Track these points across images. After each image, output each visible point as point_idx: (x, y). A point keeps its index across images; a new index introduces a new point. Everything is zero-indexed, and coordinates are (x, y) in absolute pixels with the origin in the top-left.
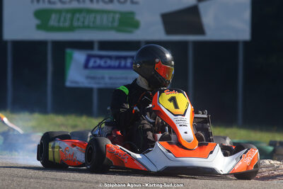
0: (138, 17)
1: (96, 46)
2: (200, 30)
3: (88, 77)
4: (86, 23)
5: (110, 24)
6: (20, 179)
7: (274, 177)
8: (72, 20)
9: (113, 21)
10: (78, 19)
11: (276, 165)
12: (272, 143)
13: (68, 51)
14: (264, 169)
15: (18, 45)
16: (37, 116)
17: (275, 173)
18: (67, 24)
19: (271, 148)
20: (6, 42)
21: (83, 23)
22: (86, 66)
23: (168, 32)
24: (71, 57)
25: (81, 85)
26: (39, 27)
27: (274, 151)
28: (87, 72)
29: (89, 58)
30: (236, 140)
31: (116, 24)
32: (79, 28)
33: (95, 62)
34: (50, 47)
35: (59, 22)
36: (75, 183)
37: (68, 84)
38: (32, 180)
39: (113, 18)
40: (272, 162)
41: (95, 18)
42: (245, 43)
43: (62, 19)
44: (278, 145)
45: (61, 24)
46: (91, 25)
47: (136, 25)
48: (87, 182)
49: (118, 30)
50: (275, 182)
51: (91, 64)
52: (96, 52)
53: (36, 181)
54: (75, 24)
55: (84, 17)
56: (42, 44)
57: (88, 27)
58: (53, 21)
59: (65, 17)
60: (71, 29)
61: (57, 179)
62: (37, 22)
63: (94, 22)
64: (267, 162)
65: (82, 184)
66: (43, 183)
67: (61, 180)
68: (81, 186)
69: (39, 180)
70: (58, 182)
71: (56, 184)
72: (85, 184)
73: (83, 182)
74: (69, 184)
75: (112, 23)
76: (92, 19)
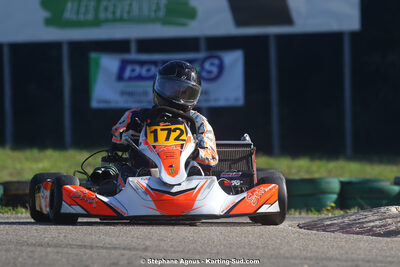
0: (193, 2)
1: (133, 47)
3: (123, 93)
4: (118, 14)
5: (153, 14)
6: (33, 248)
8: (97, 10)
9: (158, 9)
10: (106, 9)
12: (398, 181)
13: (93, 55)
14: (390, 221)
15: (18, 49)
16: (49, 152)
18: (90, 16)
19: (396, 189)
20: (2, 46)
21: (114, 13)
22: (120, 77)
23: (239, 22)
24: (98, 64)
25: (113, 105)
26: (49, 22)
28: (121, 86)
29: (124, 64)
30: (345, 179)
31: (162, 14)
32: (107, 21)
33: (133, 71)
34: (65, 51)
37: (94, 104)
38: (49, 249)
39: (158, 4)
41: (131, 5)
42: (353, 34)
43: (83, 9)
45: (81, 17)
46: (125, 16)
47: (192, 14)
48: (130, 249)
49: (165, 22)
51: (128, 73)
52: (133, 56)
53: (55, 250)
54: (102, 15)
55: (115, 6)
56: (56, 46)
57: (121, 20)
58: (69, 14)
59: (86, 6)
60: (96, 23)
61: (85, 247)
62: (45, 14)
63: (129, 12)
64: (393, 209)
65: (123, 252)
66: (67, 253)
67: (92, 247)
68: (123, 255)
69: (60, 249)
70: (87, 251)
71: (85, 254)
72: (126, 252)
73: (124, 249)
74: (104, 252)
75: (155, 11)
76: (127, 8)
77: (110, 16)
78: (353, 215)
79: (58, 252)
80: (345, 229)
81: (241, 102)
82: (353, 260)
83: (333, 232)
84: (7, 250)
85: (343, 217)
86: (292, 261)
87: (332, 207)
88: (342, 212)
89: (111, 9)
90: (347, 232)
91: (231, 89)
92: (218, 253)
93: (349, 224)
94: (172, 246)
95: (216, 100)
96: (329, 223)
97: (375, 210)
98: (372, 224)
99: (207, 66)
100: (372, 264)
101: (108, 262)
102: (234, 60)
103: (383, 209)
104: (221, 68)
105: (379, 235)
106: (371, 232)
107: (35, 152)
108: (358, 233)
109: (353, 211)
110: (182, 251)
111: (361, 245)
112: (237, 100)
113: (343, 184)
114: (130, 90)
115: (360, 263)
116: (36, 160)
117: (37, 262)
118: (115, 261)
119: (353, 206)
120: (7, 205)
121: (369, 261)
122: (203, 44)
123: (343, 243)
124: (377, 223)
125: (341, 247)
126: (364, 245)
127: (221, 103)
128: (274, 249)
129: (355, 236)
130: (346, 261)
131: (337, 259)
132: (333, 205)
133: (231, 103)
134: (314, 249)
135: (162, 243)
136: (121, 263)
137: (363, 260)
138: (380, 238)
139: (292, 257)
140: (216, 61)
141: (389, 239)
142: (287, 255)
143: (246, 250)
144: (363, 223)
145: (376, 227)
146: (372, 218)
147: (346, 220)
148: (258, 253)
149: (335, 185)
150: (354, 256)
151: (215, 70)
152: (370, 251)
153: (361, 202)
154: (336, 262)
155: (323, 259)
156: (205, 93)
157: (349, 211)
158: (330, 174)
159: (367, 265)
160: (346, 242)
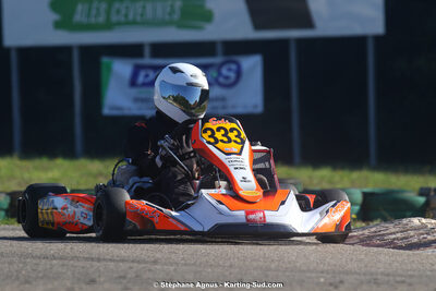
0: (210, 5)
1: (147, 51)
2: (306, 20)
3: (136, 100)
5: (167, 17)
6: (38, 261)
7: (427, 244)
8: (108, 13)
9: (172, 12)
10: (118, 12)
11: (429, 226)
12: (423, 192)
13: (105, 60)
14: (412, 233)
15: (27, 53)
16: (60, 161)
17: (429, 237)
18: (101, 19)
19: (422, 200)
20: (8, 50)
21: (126, 16)
22: (133, 83)
23: (258, 26)
24: (109, 69)
25: (126, 112)
26: (58, 25)
27: (427, 204)
28: (134, 92)
29: (137, 69)
30: (366, 190)
31: (176, 17)
32: (119, 24)
33: (147, 76)
34: (76, 56)
35: (89, 15)
36: (121, 264)
37: (106, 111)
38: (55, 262)
39: (172, 6)
40: (424, 221)
41: (144, 7)
42: (377, 38)
43: (94, 12)
44: (432, 193)
45: (93, 20)
46: (138, 18)
47: (207, 17)
48: (139, 262)
49: (181, 25)
50: (429, 251)
51: (141, 79)
52: (147, 60)
53: (61, 262)
54: (114, 18)
56: (65, 50)
57: (134, 23)
58: (79, 17)
59: (98, 9)
60: (108, 26)
61: (92, 259)
62: (55, 17)
63: (142, 15)
64: (416, 221)
65: (131, 265)
66: (72, 266)
67: (99, 260)
68: (131, 268)
69: (66, 262)
70: (95, 263)
71: (92, 266)
72: (136, 264)
73: (133, 261)
74: (112, 265)
75: (170, 14)
76: (140, 11)
77: (123, 19)
78: (376, 227)
79: (63, 265)
80: (366, 241)
81: (259, 109)
82: (372, 274)
83: (353, 244)
84: (10, 263)
85: (363, 229)
86: (308, 275)
87: (354, 219)
88: (364, 224)
89: (123, 12)
90: (368, 245)
91: (250, 94)
92: (231, 266)
93: (369, 237)
94: (183, 259)
95: (234, 107)
97: (397, 222)
98: (394, 236)
99: (224, 71)
100: (391, 278)
101: (115, 275)
102: (252, 65)
103: (405, 221)
104: (239, 73)
105: (401, 248)
106: (392, 245)
107: (44, 162)
108: (378, 246)
109: (375, 223)
110: (194, 264)
111: (382, 258)
112: (256, 106)
113: (365, 195)
114: (143, 96)
115: (379, 277)
116: (45, 169)
117: (40, 275)
118: (122, 274)
119: (376, 218)
120: (12, 217)
121: (388, 275)
122: (219, 49)
123: (363, 257)
124: (399, 235)
125: (361, 260)
126: (385, 258)
127: (239, 110)
128: (290, 263)
129: (375, 249)
130: (364, 274)
131: (356, 273)
132: (354, 216)
133: (249, 110)
134: (333, 262)
135: (173, 256)
136: (129, 276)
137: (382, 274)
138: (402, 251)
139: (309, 271)
140: (234, 67)
141: (410, 252)
142: (304, 268)
143: (261, 264)
144: (383, 235)
145: (397, 239)
146: (393, 230)
147: (366, 232)
148: (273, 266)
149: (358, 196)
150: (373, 270)
151: (232, 75)
152: (390, 264)
153: (384, 213)
154: (355, 276)
155: (340, 273)
156: (223, 99)
157: (371, 224)
158: (353, 184)
159: (386, 278)
160: (366, 255)
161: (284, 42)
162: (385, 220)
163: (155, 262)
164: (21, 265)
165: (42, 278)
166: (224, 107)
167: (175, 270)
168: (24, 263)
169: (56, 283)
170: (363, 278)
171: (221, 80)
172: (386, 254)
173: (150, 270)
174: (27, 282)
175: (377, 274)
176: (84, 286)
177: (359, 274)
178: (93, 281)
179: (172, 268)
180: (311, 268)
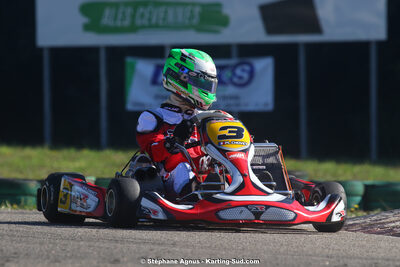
0: (226, 11)
2: (314, 26)
3: (157, 97)
4: (154, 21)
5: (187, 21)
8: (133, 16)
9: (191, 17)
10: (142, 16)
13: (129, 60)
15: (58, 53)
16: (86, 152)
18: (127, 23)
20: (41, 50)
21: (150, 20)
22: (155, 81)
23: (270, 31)
24: (133, 67)
26: (87, 28)
28: (155, 89)
29: (158, 69)
30: (369, 182)
31: (195, 21)
32: (143, 27)
34: (103, 56)
35: (115, 19)
36: (142, 246)
37: (130, 107)
38: (82, 243)
39: (192, 12)
41: (166, 12)
42: (380, 44)
43: (120, 16)
45: (119, 23)
46: (161, 22)
47: (224, 22)
48: (159, 244)
49: (199, 29)
53: (88, 244)
54: (139, 22)
55: (150, 13)
56: (93, 51)
57: (156, 26)
58: (107, 19)
59: (124, 13)
60: (133, 29)
61: (117, 241)
62: (84, 20)
63: (164, 19)
66: (98, 247)
67: (122, 242)
68: (152, 250)
69: (92, 243)
70: (119, 245)
71: (116, 248)
72: (156, 247)
73: (153, 244)
74: (134, 247)
76: (162, 15)
77: (145, 22)
78: (376, 216)
79: (90, 246)
80: (367, 229)
81: (270, 107)
82: (373, 259)
83: (355, 231)
84: (41, 244)
85: (365, 217)
86: (314, 258)
87: (356, 209)
88: (365, 214)
89: (147, 15)
90: (369, 232)
91: (261, 95)
92: (243, 249)
93: (370, 225)
94: (199, 242)
95: (246, 105)
96: (351, 223)
97: (396, 211)
98: (393, 224)
99: (238, 72)
100: (391, 263)
101: (138, 256)
102: (264, 66)
104: (252, 73)
106: (392, 232)
107: (72, 152)
108: (379, 233)
109: (376, 212)
110: (210, 247)
111: (382, 244)
112: (266, 104)
113: (367, 188)
115: (380, 261)
116: (73, 159)
117: (69, 255)
118: (143, 255)
119: (376, 208)
121: (388, 260)
122: (234, 52)
123: (364, 243)
124: (398, 223)
125: (363, 246)
126: (384, 245)
127: (251, 108)
128: (297, 247)
129: (376, 236)
130: (366, 259)
131: (358, 257)
132: (356, 206)
133: (260, 108)
134: (337, 247)
136: (150, 257)
137: (383, 259)
139: (317, 256)
140: (247, 68)
142: (310, 253)
143: (271, 248)
144: (384, 223)
145: (396, 227)
146: (393, 219)
147: (368, 220)
148: (282, 250)
149: (359, 188)
151: (246, 76)
152: (390, 250)
153: (384, 204)
154: (357, 260)
155: (343, 257)
156: (236, 98)
157: (372, 213)
158: (355, 177)
159: (387, 263)
160: (368, 241)
161: (294, 46)
162: (384, 210)
163: (174, 244)
164: (51, 245)
165: (70, 258)
166: (238, 105)
167: (192, 252)
168: (54, 243)
169: (83, 262)
170: (365, 261)
171: (235, 80)
172: (386, 241)
173: (169, 252)
174: (57, 261)
175: (377, 259)
176: (109, 265)
177: (361, 258)
178: (117, 261)
179: (189, 250)
180: (317, 252)
